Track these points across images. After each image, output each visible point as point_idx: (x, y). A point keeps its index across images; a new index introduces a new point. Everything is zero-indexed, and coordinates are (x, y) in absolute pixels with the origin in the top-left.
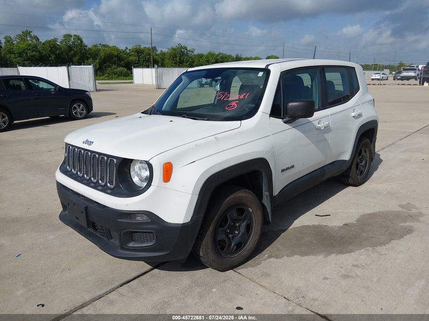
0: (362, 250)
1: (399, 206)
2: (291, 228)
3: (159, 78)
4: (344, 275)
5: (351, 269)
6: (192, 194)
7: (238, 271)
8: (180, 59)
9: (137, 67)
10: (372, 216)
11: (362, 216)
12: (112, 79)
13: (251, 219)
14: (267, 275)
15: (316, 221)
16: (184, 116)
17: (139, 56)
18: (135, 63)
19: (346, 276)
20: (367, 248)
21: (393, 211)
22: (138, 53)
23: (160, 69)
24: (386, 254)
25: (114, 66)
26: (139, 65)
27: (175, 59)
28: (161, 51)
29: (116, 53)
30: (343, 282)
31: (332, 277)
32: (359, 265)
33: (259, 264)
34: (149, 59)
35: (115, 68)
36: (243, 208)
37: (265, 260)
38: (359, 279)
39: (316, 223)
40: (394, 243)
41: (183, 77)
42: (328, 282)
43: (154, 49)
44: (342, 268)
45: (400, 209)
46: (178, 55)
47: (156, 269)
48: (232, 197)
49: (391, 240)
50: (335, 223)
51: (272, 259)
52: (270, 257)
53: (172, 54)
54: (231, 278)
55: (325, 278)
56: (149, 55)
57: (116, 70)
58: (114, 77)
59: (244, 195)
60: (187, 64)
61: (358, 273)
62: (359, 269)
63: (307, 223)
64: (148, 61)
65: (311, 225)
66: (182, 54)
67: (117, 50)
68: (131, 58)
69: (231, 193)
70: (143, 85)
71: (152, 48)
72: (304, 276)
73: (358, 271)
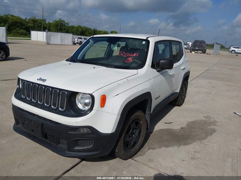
0: (195, 142)
1: (204, 117)
2: (154, 131)
3: (48, 38)
4: (192, 158)
5: (194, 154)
6: (118, 115)
7: (134, 159)
8: (60, 28)
9: (33, 30)
10: (193, 123)
11: (188, 123)
12: (16, 36)
13: (141, 127)
14: (151, 160)
15: (166, 127)
16: (98, 64)
17: (34, 24)
18: (32, 28)
19: (193, 158)
20: (197, 141)
21: (202, 120)
22: (34, 22)
23: (49, 33)
24: (208, 144)
25: (18, 29)
26: (34, 29)
27: (57, 27)
28: (49, 22)
29: (20, 21)
30: (193, 162)
31: (186, 159)
32: (197, 151)
33: (144, 154)
34: (41, 26)
35: (18, 30)
36: (138, 121)
37: (147, 151)
38: (200, 159)
39: (166, 128)
40: (209, 138)
41: (90, 40)
42: (185, 162)
43: (45, 20)
44: (189, 153)
45: (205, 119)
46: (59, 25)
47: (84, 161)
48: (134, 115)
49: (207, 136)
50: (176, 127)
51: (151, 150)
52: (149, 149)
53: (56, 24)
54: (132, 164)
55: (183, 160)
56: (41, 23)
57: (19, 31)
58: (18, 35)
59: (140, 114)
60: (65, 31)
61: (198, 156)
62: (198, 154)
63: (162, 128)
64: (40, 27)
65: (164, 128)
66: (62, 25)
67: (21, 19)
68: (29, 24)
69: (134, 113)
70: (37, 41)
71: (43, 20)
72: (172, 160)
73: (198, 155)
